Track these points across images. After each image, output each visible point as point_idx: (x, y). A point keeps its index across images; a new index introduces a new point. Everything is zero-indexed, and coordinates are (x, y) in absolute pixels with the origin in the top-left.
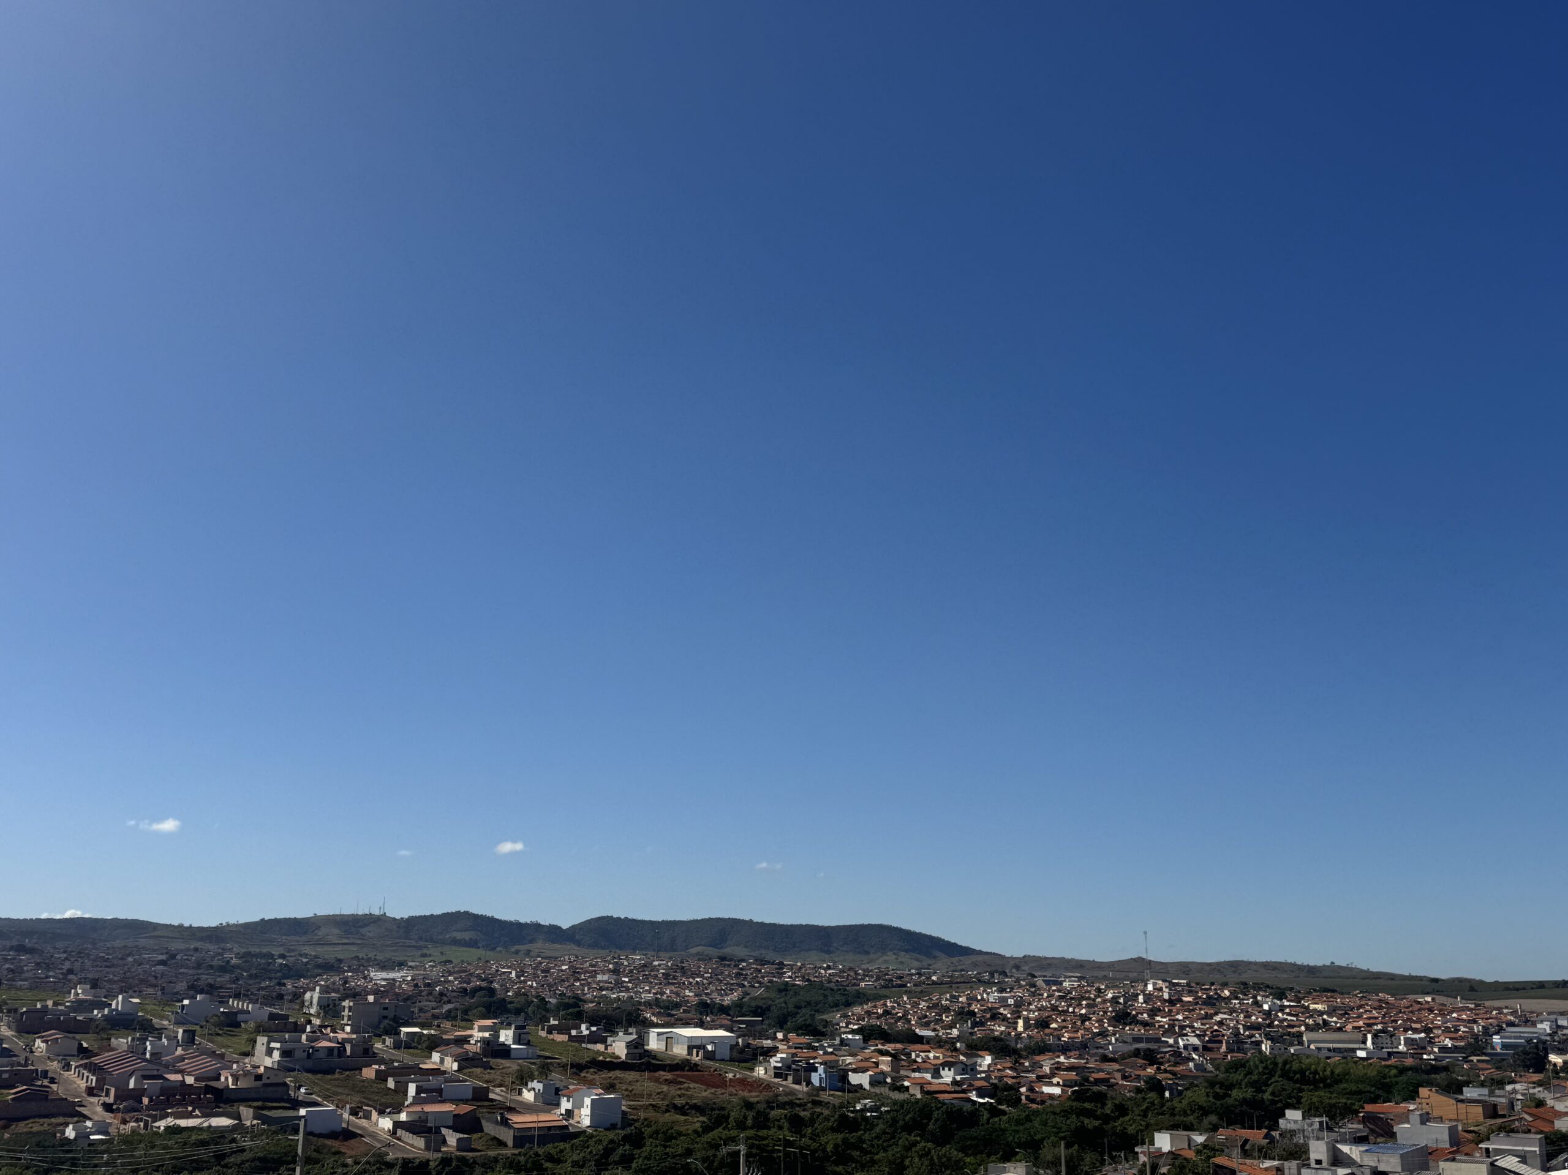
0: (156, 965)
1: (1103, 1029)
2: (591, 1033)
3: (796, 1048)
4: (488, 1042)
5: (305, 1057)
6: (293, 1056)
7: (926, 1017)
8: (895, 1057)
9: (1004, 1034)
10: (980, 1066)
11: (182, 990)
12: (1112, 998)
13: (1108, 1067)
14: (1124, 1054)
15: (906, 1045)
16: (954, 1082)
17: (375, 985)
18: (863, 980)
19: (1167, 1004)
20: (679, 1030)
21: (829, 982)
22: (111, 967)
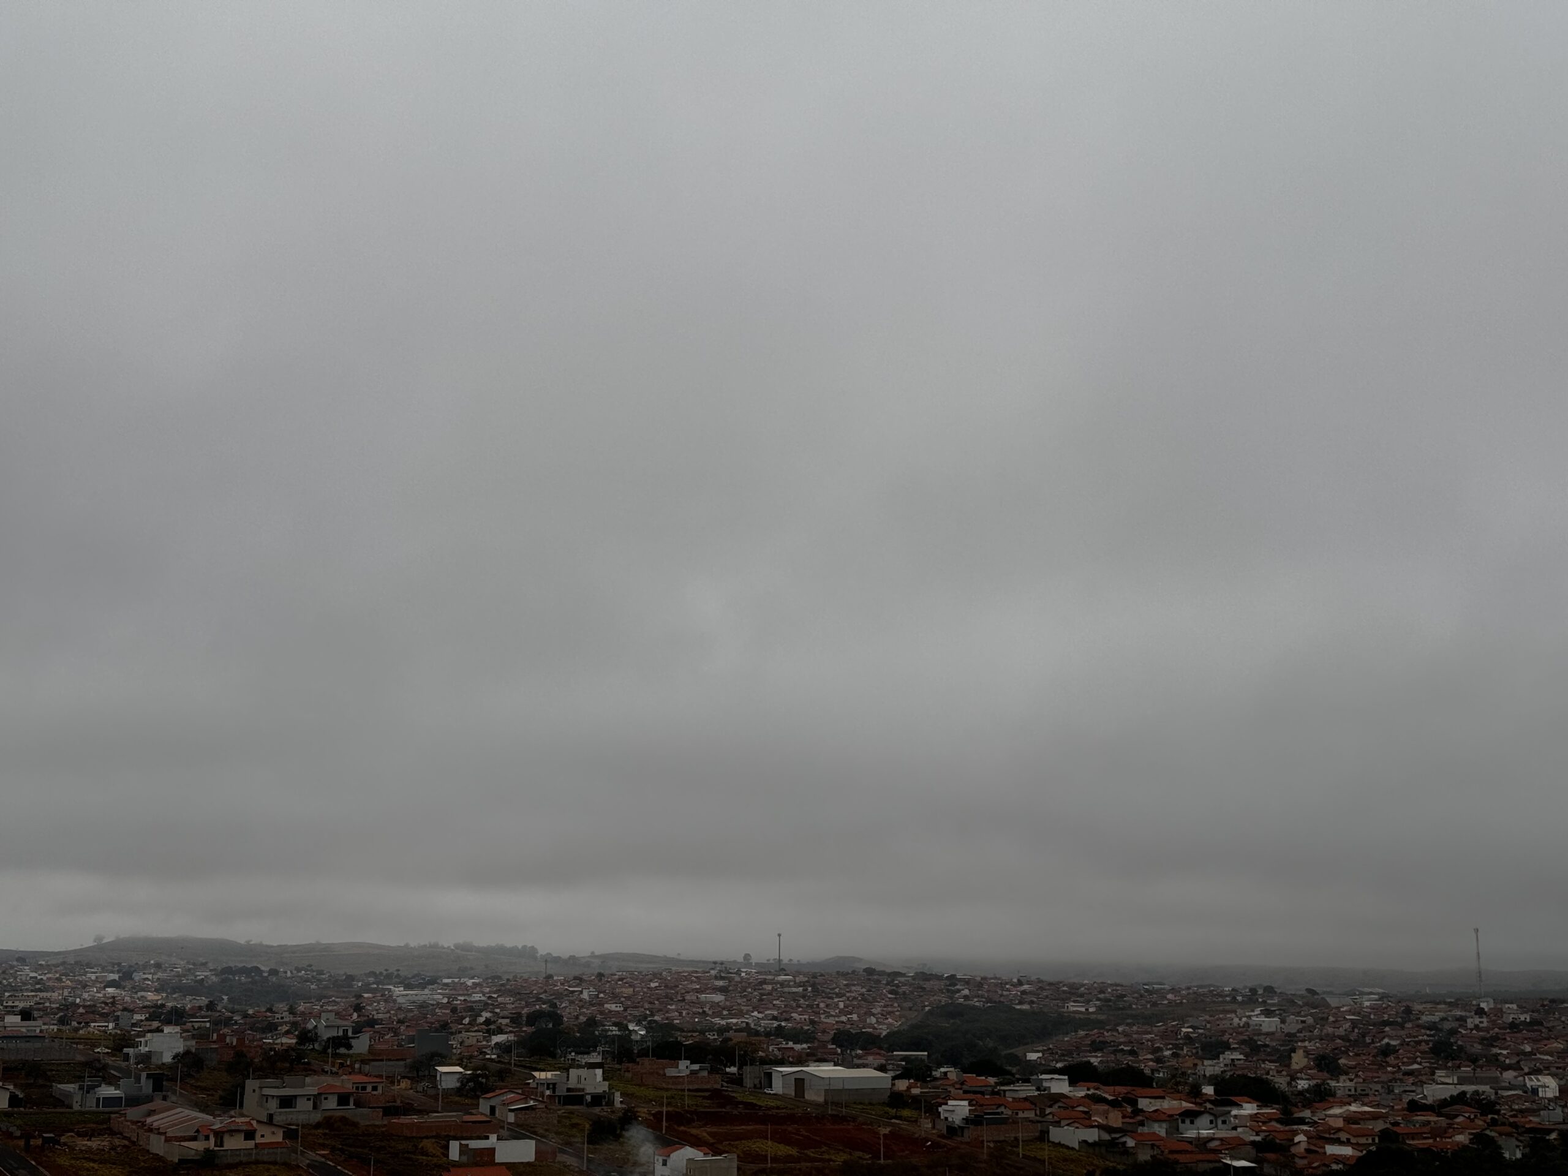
0: (105, 987)
1: (1416, 1066)
2: (693, 1072)
3: (975, 1093)
4: (554, 1084)
5: (311, 1109)
6: (295, 1108)
7: (1159, 1049)
8: (1114, 1104)
9: (1271, 1073)
10: (1235, 1117)
11: (142, 1021)
12: (1427, 1022)
13: (1420, 1118)
14: (1445, 1099)
15: (1129, 1088)
16: (1198, 1139)
17: (400, 1009)
18: (1068, 999)
19: (1508, 1031)
20: (813, 1069)
21: (1020, 1003)
22: (47, 991)
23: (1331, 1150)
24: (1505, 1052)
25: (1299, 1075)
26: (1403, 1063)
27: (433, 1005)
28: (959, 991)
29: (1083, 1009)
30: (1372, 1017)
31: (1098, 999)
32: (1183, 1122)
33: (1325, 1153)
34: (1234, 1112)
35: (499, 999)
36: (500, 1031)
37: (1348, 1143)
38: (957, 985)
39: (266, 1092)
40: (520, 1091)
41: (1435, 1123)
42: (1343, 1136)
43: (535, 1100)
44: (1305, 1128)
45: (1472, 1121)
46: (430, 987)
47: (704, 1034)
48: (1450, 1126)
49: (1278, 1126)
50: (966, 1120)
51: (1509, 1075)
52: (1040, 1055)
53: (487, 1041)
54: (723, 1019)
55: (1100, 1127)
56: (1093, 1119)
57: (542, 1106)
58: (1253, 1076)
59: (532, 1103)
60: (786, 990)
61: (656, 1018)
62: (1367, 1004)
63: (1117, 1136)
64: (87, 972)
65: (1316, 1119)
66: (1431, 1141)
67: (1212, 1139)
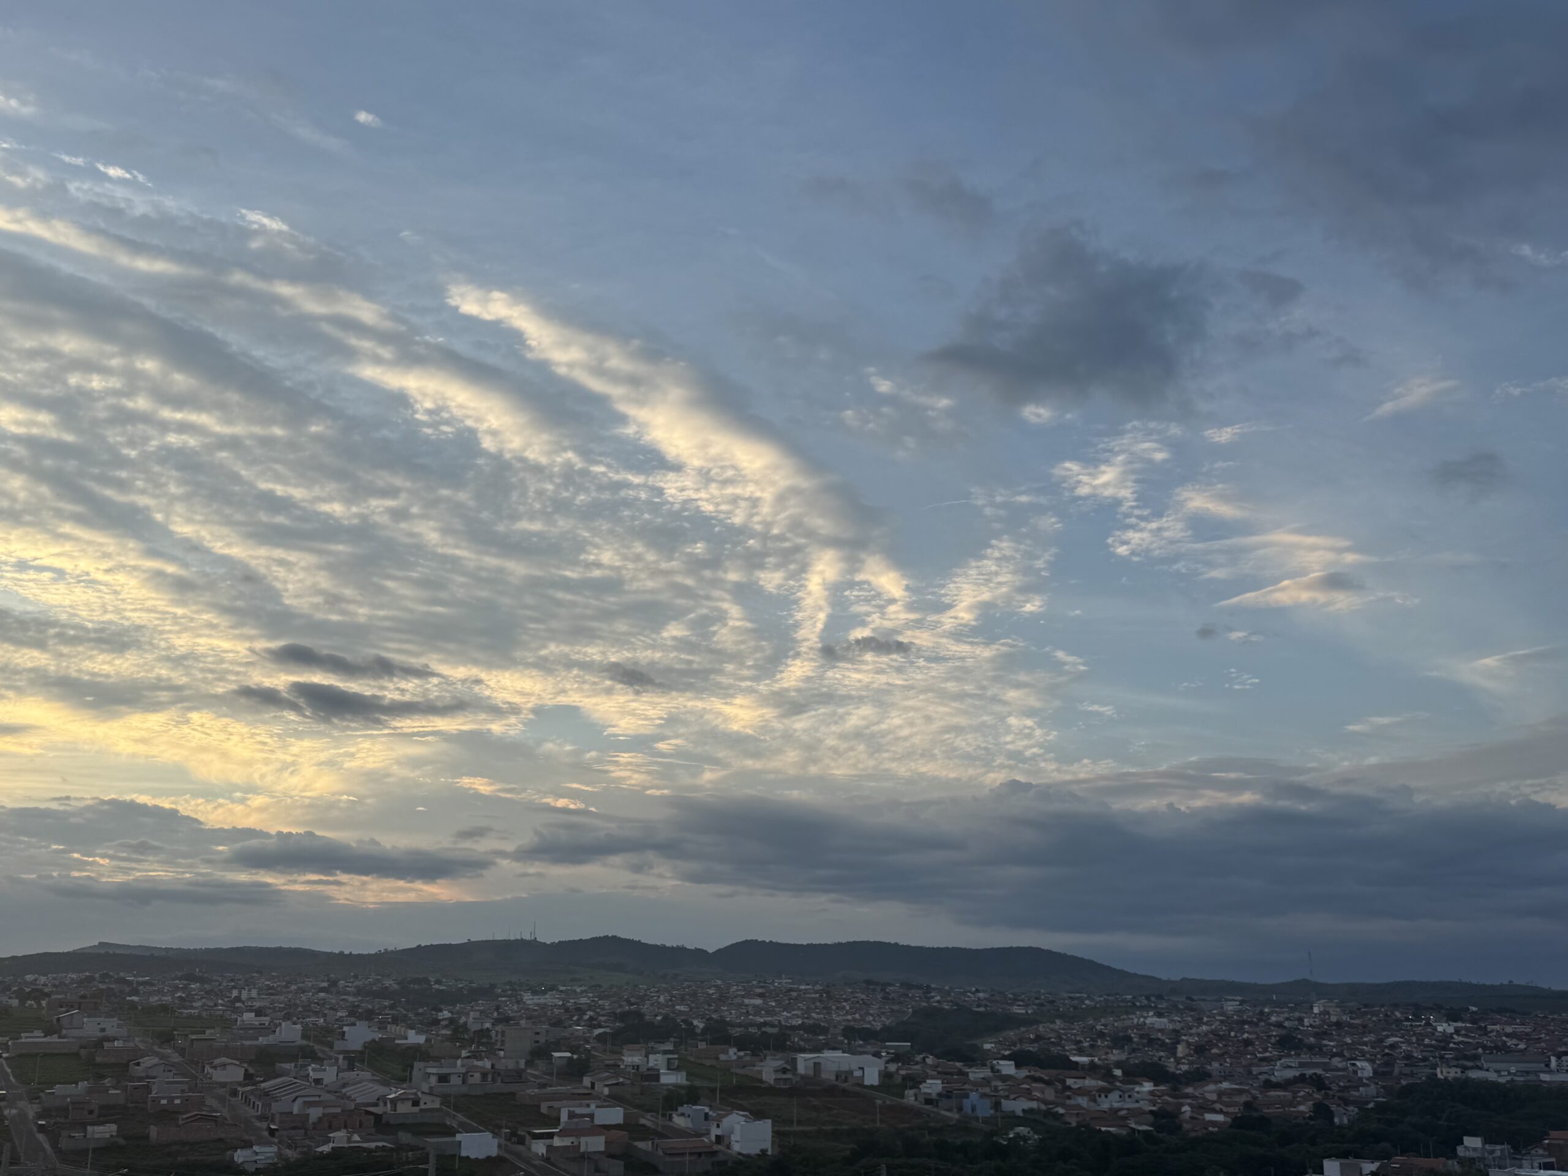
0: (319, 992)
1: (1268, 1054)
2: (740, 1057)
3: (946, 1073)
4: (638, 1066)
5: (461, 1083)
6: (449, 1082)
7: (1080, 1042)
8: (1048, 1083)
9: (1163, 1059)
10: (1138, 1092)
11: (342, 1017)
12: (1276, 1021)
13: (1273, 1093)
14: (1290, 1079)
15: (1060, 1071)
16: (1111, 1109)
17: (528, 1009)
18: (1011, 1005)
19: (1334, 1027)
20: (828, 1054)
21: (979, 1006)
22: (276, 995)
23: (1209, 1117)
24: (1332, 1044)
25: (1183, 1061)
26: (1259, 1052)
27: (551, 1006)
28: (933, 997)
29: (1024, 1011)
30: (1235, 1017)
31: (1034, 1004)
32: (1100, 1096)
33: (1204, 1119)
34: (1137, 1089)
35: (600, 1002)
36: (600, 1026)
37: (1221, 1112)
38: (930, 993)
39: (429, 1070)
40: (612, 1071)
41: (1284, 1096)
42: (1218, 1106)
43: (623, 1077)
44: (1189, 1101)
45: (1311, 1095)
46: (550, 993)
47: (747, 1029)
48: (1294, 1098)
49: (1170, 1099)
50: (939, 1095)
51: (1336, 1062)
52: (993, 1045)
53: (590, 1033)
54: (761, 1017)
55: (1038, 1100)
56: (1033, 1094)
57: (628, 1082)
58: (1149, 1061)
59: (621, 1080)
60: (808, 996)
61: (714, 1016)
62: (1231, 1008)
63: (1051, 1106)
64: (305, 981)
65: (1197, 1094)
66: (1281, 1110)
67: (1122, 1109)
